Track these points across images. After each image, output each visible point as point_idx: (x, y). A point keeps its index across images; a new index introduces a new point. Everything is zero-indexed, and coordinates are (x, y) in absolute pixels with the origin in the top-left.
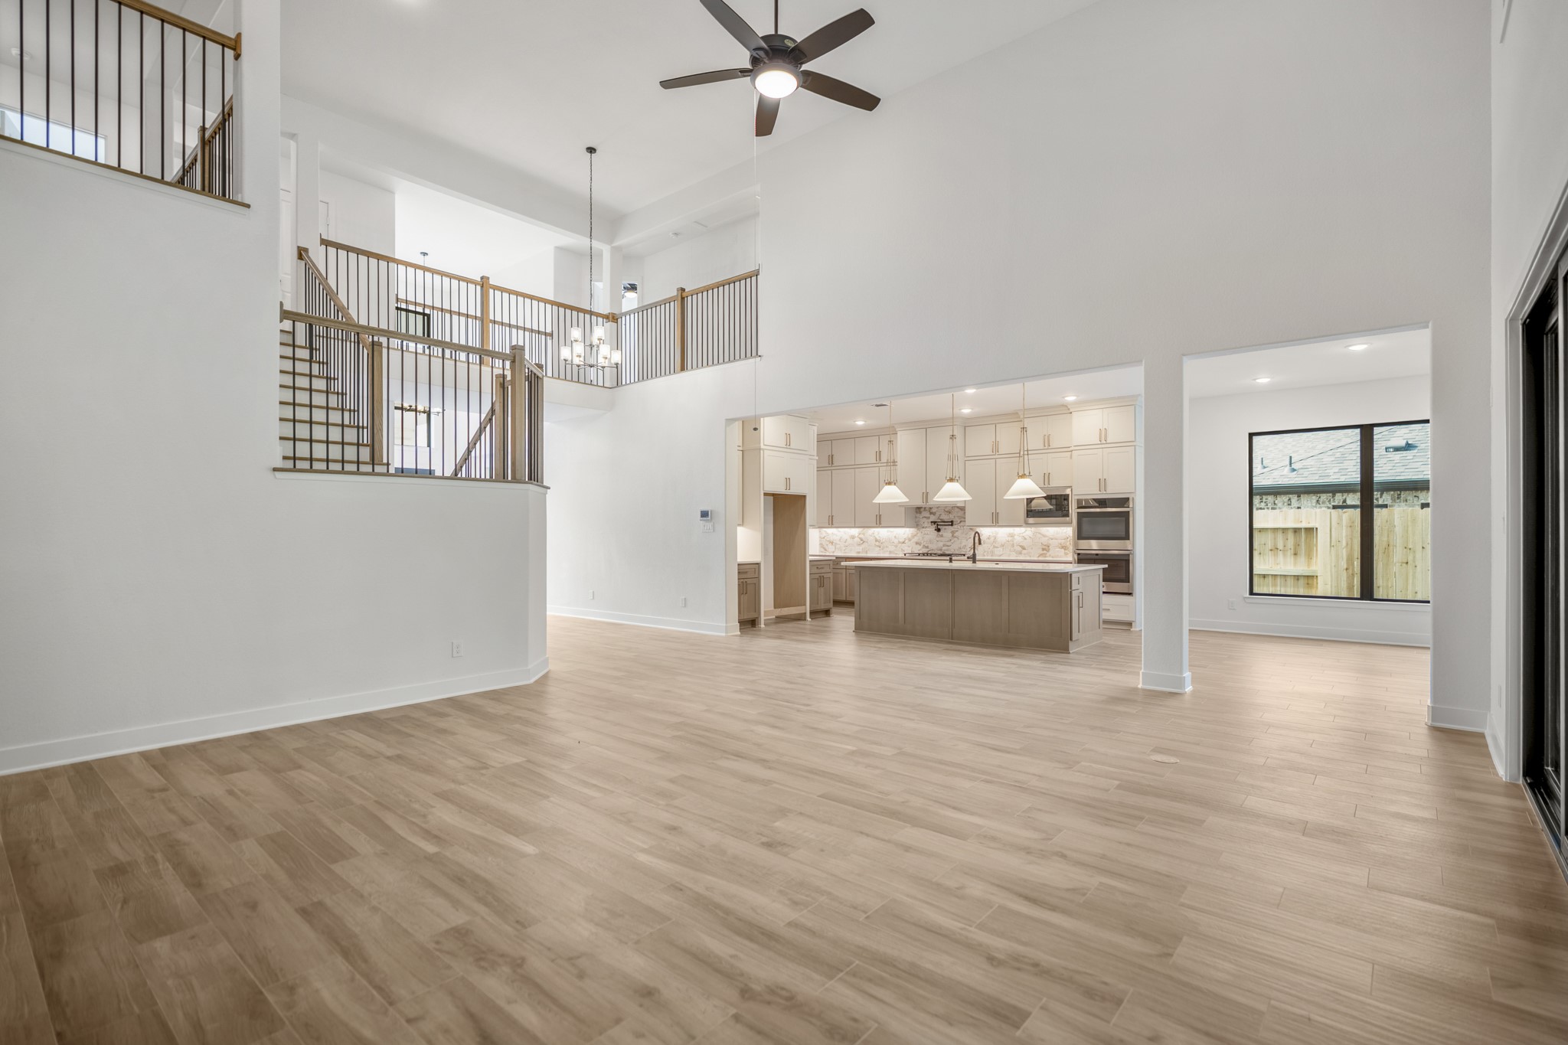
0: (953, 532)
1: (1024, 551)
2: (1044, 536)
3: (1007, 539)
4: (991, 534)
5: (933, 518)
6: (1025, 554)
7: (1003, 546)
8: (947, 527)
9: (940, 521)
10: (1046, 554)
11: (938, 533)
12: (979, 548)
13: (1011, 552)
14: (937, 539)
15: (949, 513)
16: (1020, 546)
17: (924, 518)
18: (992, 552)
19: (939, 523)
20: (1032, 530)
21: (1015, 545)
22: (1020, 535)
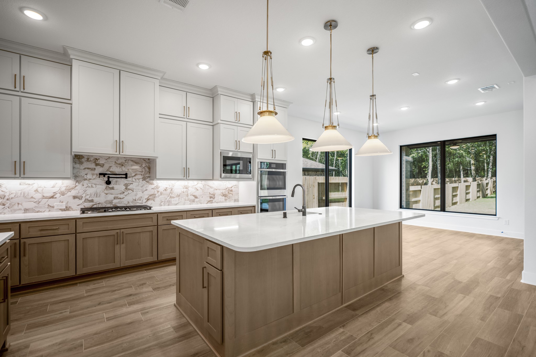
0: (126, 185)
1: (196, 200)
3: (183, 190)
4: (168, 186)
5: (99, 170)
6: (196, 202)
7: (178, 196)
8: (119, 180)
9: (110, 173)
10: (213, 201)
11: (108, 185)
12: (156, 199)
13: (185, 200)
14: (106, 192)
15: (120, 166)
16: (193, 195)
17: (88, 168)
18: (168, 202)
19: (111, 176)
20: (202, 183)
21: (189, 195)
22: (193, 187)
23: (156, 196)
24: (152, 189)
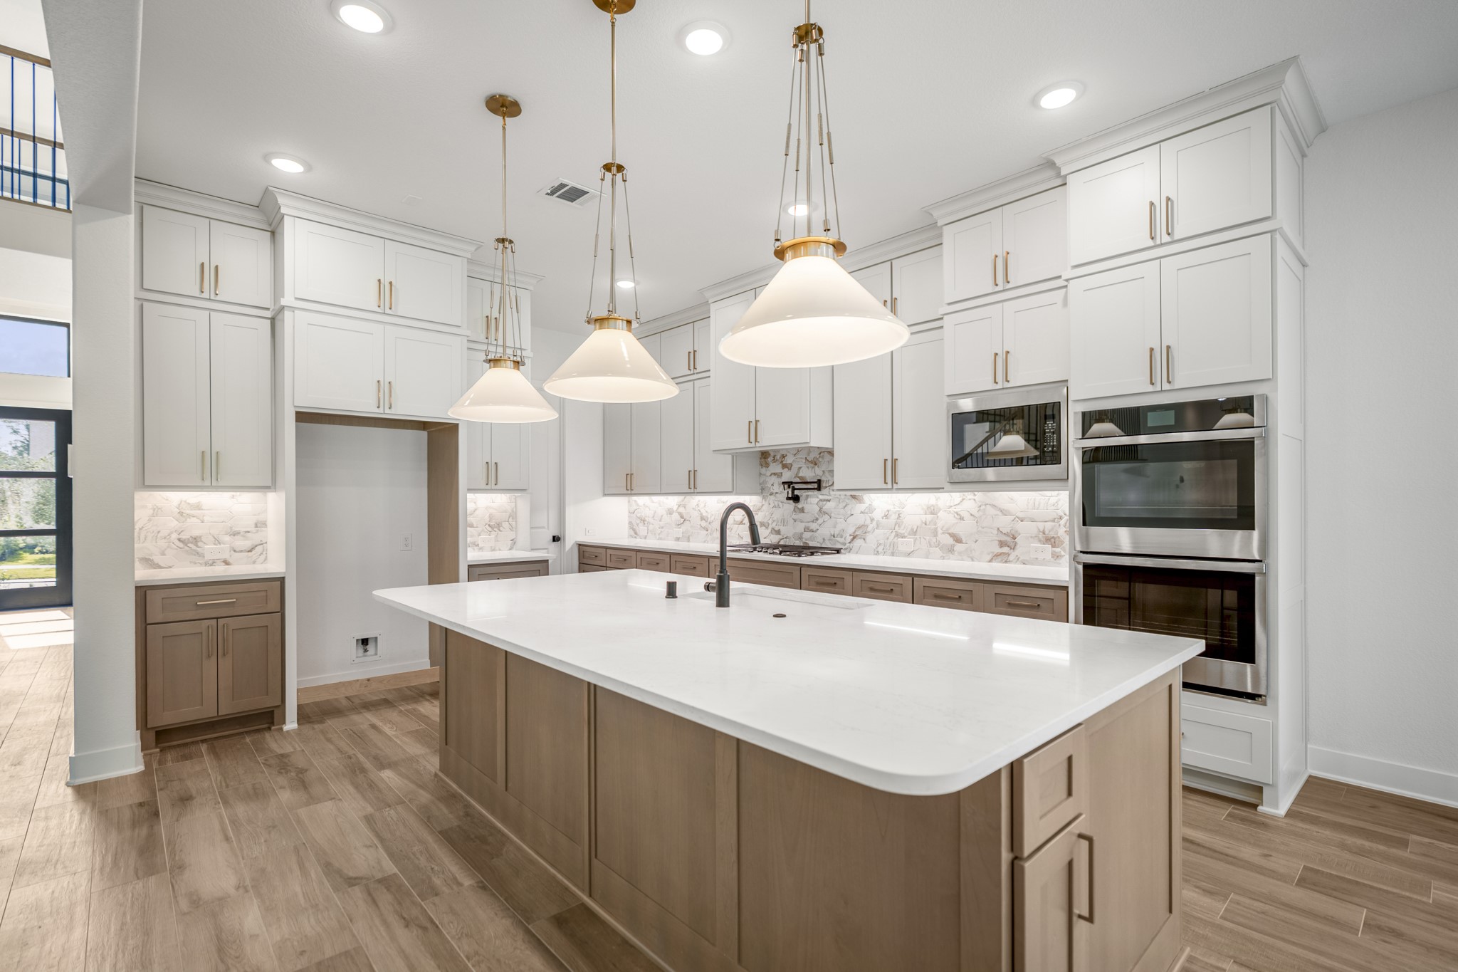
0: (820, 504)
1: (959, 547)
2: (1005, 513)
3: (924, 518)
4: (891, 507)
5: (788, 476)
6: (960, 553)
7: (914, 532)
8: (810, 493)
9: (798, 480)
10: (1009, 555)
11: (797, 504)
12: (869, 537)
13: (931, 546)
14: (794, 517)
15: (812, 465)
16: (949, 534)
17: (774, 474)
18: (892, 545)
19: (796, 486)
20: (976, 498)
21: (940, 531)
22: (951, 509)
23: (870, 529)
24: (862, 512)
